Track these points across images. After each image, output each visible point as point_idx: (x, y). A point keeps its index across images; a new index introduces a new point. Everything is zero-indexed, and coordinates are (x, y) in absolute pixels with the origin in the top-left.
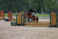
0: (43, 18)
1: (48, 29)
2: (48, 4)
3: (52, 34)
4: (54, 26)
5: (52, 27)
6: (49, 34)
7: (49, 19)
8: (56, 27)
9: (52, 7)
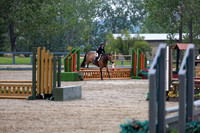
0: (8, 69)
1: (26, 104)
2: (26, 21)
3: (37, 124)
4: (48, 96)
5: (40, 98)
6: (30, 123)
7: (30, 73)
8: (53, 99)
9: (42, 30)
